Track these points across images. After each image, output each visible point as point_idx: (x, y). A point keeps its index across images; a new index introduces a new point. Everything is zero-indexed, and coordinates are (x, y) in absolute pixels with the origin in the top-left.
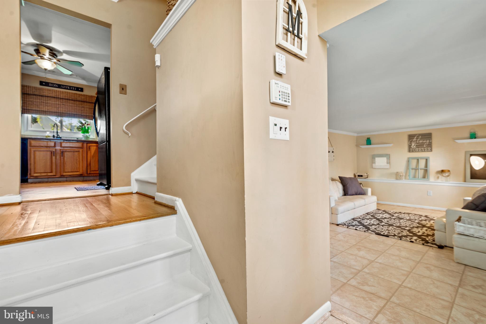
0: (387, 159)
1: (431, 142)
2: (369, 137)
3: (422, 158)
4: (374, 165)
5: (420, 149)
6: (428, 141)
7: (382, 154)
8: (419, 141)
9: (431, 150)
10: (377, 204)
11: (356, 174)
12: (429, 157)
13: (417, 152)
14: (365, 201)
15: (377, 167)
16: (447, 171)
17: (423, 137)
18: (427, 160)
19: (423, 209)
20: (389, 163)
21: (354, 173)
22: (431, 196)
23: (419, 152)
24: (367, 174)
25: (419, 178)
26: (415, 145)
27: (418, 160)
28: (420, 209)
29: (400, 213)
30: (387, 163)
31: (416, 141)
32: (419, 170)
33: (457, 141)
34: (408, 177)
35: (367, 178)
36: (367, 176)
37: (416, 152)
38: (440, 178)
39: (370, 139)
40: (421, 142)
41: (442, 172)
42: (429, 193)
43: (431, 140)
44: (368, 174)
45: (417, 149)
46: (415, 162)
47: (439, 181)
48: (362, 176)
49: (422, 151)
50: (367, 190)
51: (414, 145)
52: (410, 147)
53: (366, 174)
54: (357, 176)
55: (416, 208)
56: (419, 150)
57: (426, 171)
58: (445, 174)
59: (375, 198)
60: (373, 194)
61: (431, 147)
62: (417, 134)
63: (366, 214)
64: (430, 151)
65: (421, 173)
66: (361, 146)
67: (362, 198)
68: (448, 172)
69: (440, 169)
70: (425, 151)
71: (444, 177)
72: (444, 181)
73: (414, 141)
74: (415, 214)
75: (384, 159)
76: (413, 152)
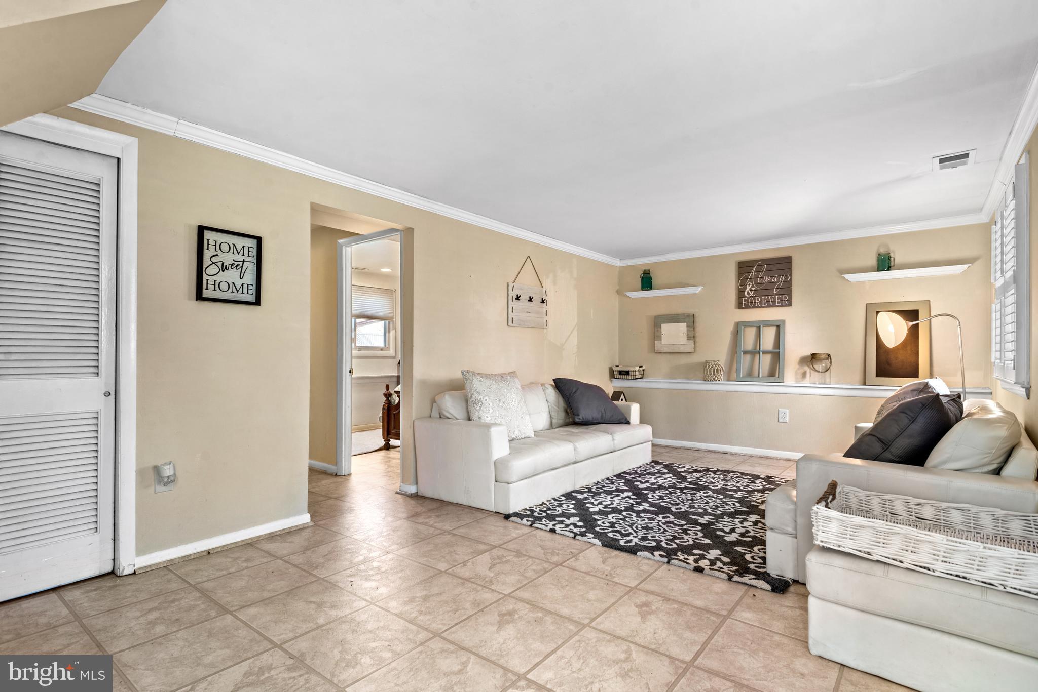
0: (687, 326)
1: (790, 281)
2: (646, 268)
3: (768, 324)
4: (657, 343)
5: (765, 299)
6: (782, 279)
7: (677, 315)
8: (762, 277)
9: (790, 304)
10: (653, 445)
11: (615, 369)
12: (784, 322)
13: (758, 307)
14: (613, 440)
15: (666, 350)
16: (824, 356)
17: (773, 267)
18: (778, 327)
19: (767, 458)
20: (692, 336)
21: (610, 366)
22: (787, 423)
23: (761, 307)
24: (641, 369)
25: (761, 376)
26: (753, 289)
27: (759, 327)
28: (761, 457)
29: (708, 470)
30: (689, 338)
31: (756, 278)
32: (761, 353)
33: (847, 276)
34: (734, 375)
35: (640, 378)
36: (641, 373)
37: (754, 307)
38: (808, 375)
39: (649, 273)
40: (766, 280)
41: (814, 360)
42: (781, 415)
43: (791, 275)
44: (643, 368)
45: (758, 300)
46: (750, 333)
47: (806, 383)
48: (628, 373)
49: (769, 306)
50: (629, 408)
51: (751, 290)
52: (740, 293)
53: (637, 368)
54: (617, 373)
55: (751, 456)
56: (761, 302)
57: (777, 356)
58: (820, 366)
59: (648, 430)
60: (643, 420)
61: (790, 294)
62: (757, 261)
63: (614, 476)
64: (786, 306)
65: (766, 361)
66: (628, 294)
67: (606, 432)
68: (827, 359)
69: (808, 353)
70: (774, 306)
71: (817, 373)
72: (817, 383)
73: (751, 278)
74: (743, 474)
75: (682, 328)
76: (747, 307)
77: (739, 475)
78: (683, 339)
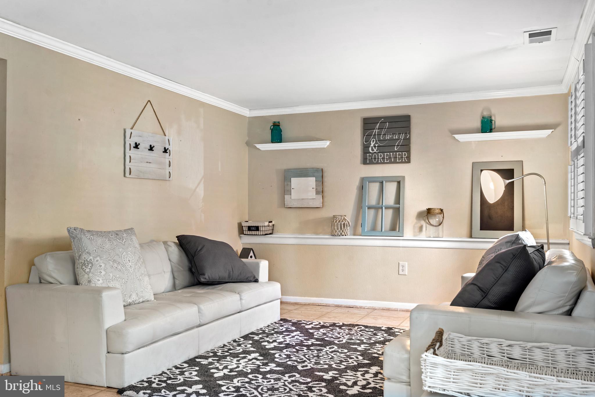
0: (316, 181)
1: (409, 139)
2: (277, 120)
3: (390, 179)
4: (287, 197)
5: (387, 155)
6: (402, 137)
7: (306, 169)
8: (385, 134)
9: (408, 160)
10: (282, 303)
11: (244, 224)
12: (404, 177)
13: (381, 163)
14: (241, 299)
15: (296, 205)
16: (437, 211)
17: (394, 125)
18: (399, 183)
19: (388, 310)
20: (321, 191)
21: (239, 222)
22: (406, 275)
23: (384, 163)
24: (271, 224)
25: (383, 231)
26: (377, 145)
27: (382, 183)
28: (383, 309)
29: (334, 325)
30: (317, 193)
31: (379, 135)
32: (384, 208)
33: (457, 136)
34: (360, 229)
35: (270, 234)
36: (271, 228)
37: (378, 163)
38: (424, 229)
39: (279, 126)
40: (388, 137)
41: (429, 215)
42: (401, 268)
43: (410, 133)
44: (273, 223)
45: (381, 156)
46: (374, 188)
47: (423, 236)
48: (257, 228)
49: (391, 163)
50: (257, 266)
51: (375, 147)
52: (365, 148)
53: (267, 224)
54: (246, 229)
55: (374, 309)
56: (383, 158)
57: (397, 211)
58: (434, 221)
59: (276, 287)
60: (272, 278)
61: (409, 151)
62: (379, 118)
63: (241, 337)
64: (405, 162)
65: (388, 215)
66: (259, 146)
68: (440, 214)
69: (424, 208)
70: (395, 162)
71: (432, 227)
72: (432, 236)
73: (375, 135)
74: (366, 327)
75: (311, 181)
76: (371, 163)
77: (363, 328)
78: (312, 194)
